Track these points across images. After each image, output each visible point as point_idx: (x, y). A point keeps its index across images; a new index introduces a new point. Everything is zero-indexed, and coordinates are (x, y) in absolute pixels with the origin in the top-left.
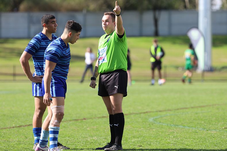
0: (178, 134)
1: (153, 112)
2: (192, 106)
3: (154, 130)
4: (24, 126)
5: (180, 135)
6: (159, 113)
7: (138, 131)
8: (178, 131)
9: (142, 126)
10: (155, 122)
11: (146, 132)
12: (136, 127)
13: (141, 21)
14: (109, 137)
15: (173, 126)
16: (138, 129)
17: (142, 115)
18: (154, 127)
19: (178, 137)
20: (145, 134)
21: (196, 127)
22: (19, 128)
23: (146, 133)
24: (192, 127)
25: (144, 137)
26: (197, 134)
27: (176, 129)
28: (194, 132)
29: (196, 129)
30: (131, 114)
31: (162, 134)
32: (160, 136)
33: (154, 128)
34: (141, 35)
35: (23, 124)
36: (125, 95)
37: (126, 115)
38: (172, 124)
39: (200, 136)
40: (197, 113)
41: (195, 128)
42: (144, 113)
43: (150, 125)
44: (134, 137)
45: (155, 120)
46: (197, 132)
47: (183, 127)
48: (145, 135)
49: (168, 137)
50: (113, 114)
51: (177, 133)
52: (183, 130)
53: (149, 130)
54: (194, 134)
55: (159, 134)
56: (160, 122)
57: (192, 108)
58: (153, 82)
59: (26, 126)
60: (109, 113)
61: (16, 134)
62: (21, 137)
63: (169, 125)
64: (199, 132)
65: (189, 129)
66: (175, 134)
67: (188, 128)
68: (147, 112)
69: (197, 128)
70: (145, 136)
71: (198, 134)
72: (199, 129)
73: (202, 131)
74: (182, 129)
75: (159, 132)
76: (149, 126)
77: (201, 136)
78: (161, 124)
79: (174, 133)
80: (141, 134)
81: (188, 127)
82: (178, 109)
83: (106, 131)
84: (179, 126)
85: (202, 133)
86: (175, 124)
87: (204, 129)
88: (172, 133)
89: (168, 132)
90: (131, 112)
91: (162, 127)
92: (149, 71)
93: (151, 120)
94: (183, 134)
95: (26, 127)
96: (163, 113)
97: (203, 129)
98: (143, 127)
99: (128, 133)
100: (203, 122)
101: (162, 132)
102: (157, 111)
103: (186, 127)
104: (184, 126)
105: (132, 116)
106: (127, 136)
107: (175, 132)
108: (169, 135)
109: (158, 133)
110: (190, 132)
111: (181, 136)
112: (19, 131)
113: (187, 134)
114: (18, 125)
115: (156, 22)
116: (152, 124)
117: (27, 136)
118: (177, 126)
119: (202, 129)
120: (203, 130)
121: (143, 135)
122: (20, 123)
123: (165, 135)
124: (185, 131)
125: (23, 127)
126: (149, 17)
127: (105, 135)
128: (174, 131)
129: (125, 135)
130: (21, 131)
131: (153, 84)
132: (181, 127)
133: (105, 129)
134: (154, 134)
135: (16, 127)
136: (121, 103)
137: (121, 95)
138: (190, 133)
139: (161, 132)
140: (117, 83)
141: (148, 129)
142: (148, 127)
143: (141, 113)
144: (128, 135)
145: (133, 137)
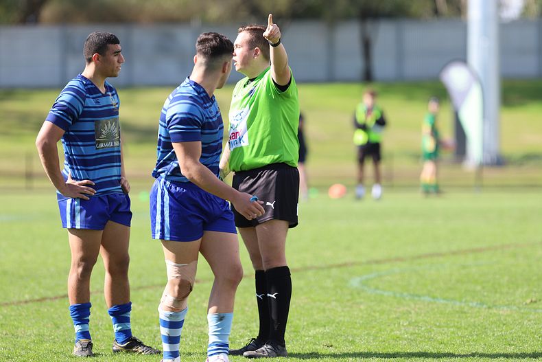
0: (421, 318)
1: (360, 264)
2: (454, 248)
3: (362, 307)
4: (51, 299)
5: (425, 318)
6: (375, 267)
7: (324, 310)
8: (419, 308)
9: (334, 298)
10: (366, 288)
11: (343, 311)
12: (319, 300)
13: (331, 46)
14: (254, 324)
15: (407, 298)
16: (323, 304)
17: (334, 271)
18: (362, 300)
19: (419, 323)
20: (340, 316)
21: (464, 300)
22: (39, 303)
23: (343, 314)
24: (453, 299)
25: (338, 323)
26: (464, 315)
27: (415, 304)
28: (457, 312)
29: (463, 305)
30: (306, 269)
31: (382, 317)
32: (375, 321)
33: (361, 303)
34: (331, 79)
35: (50, 294)
36: (293, 222)
37: (296, 271)
38: (405, 294)
39: (472, 320)
40: (464, 267)
41: (461, 302)
42: (340, 266)
43: (351, 294)
44: (314, 324)
45: (365, 283)
46: (465, 313)
47: (432, 300)
48: (342, 318)
49: (395, 324)
50: (265, 268)
51: (417, 314)
52: (430, 306)
53: (351, 307)
54: (457, 315)
55: (374, 316)
56: (377, 288)
57: (454, 253)
58: (360, 191)
59: (56, 298)
60: (255, 267)
61: (34, 318)
62: (44, 326)
63: (398, 295)
64: (470, 311)
65: (447, 305)
66: (413, 317)
67: (442, 302)
68: (345, 265)
69: (466, 302)
70: (341, 321)
71: (466, 317)
72: (471, 304)
73: (476, 310)
74: (428, 304)
75: (374, 312)
76: (349, 297)
77: (475, 322)
78: (378, 292)
79: (410, 313)
80: (332, 318)
81: (444, 299)
82: (419, 257)
83: (247, 309)
84: (422, 298)
85: (478, 314)
86: (412, 293)
87: (482, 303)
88: (404, 314)
89: (395, 312)
90: (308, 263)
91: (381, 301)
92: (351, 166)
93: (355, 282)
94: (432, 317)
95: (57, 301)
96: (385, 267)
97: (480, 304)
98: (335, 301)
99: (301, 314)
100: (479, 288)
101: (382, 312)
102: (369, 263)
103: (437, 298)
104: (434, 298)
105: (310, 273)
106: (298, 322)
107: (413, 312)
108: (398, 318)
109: (373, 314)
110: (447, 312)
111: (426, 322)
112: (39, 310)
113: (440, 317)
114: (37, 297)
115: (366, 47)
116: (359, 294)
117: (59, 323)
118: (416, 299)
119: (477, 304)
120: (478, 306)
121: (337, 320)
122: (42, 291)
123: (388, 318)
124: (436, 310)
125: (48, 302)
126: (349, 36)
127: (246, 319)
128: (409, 309)
129: (292, 319)
130: (46, 310)
131: (359, 198)
132: (427, 299)
133: (246, 305)
134: (362, 317)
135: (33, 301)
136: (283, 242)
137: (283, 224)
138: (448, 314)
139: (378, 311)
140: (272, 196)
141: (349, 304)
142: (348, 301)
143: (330, 267)
144: (299, 320)
145: (312, 323)
